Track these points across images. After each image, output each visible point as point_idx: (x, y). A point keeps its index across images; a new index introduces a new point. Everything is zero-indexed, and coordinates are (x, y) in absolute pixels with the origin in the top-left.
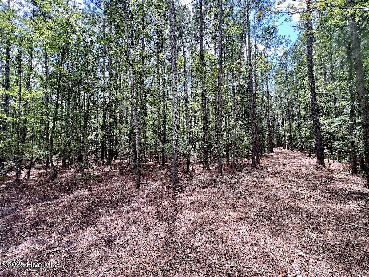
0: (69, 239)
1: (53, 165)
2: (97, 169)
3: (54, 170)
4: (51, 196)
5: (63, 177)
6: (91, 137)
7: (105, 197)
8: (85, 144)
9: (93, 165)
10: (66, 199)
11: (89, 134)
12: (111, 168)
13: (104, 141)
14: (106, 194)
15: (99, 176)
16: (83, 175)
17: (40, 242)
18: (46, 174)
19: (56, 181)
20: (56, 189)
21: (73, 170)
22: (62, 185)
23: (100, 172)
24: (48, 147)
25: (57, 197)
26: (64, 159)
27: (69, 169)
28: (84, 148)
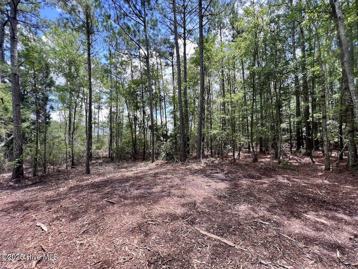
0: (275, 220)
1: (253, 151)
2: (293, 159)
3: (255, 154)
4: (255, 176)
5: (262, 162)
6: (284, 125)
7: (309, 192)
8: (279, 132)
9: (288, 154)
10: (267, 182)
11: (281, 122)
12: (312, 160)
13: (299, 129)
14: (311, 190)
15: (298, 166)
16: (279, 163)
17: (254, 210)
18: (249, 157)
19: (257, 164)
20: (258, 170)
21: (269, 156)
22: (262, 169)
23: (297, 162)
24: (248, 136)
25: (259, 178)
26: (261, 146)
27: (265, 155)
28: (278, 136)
